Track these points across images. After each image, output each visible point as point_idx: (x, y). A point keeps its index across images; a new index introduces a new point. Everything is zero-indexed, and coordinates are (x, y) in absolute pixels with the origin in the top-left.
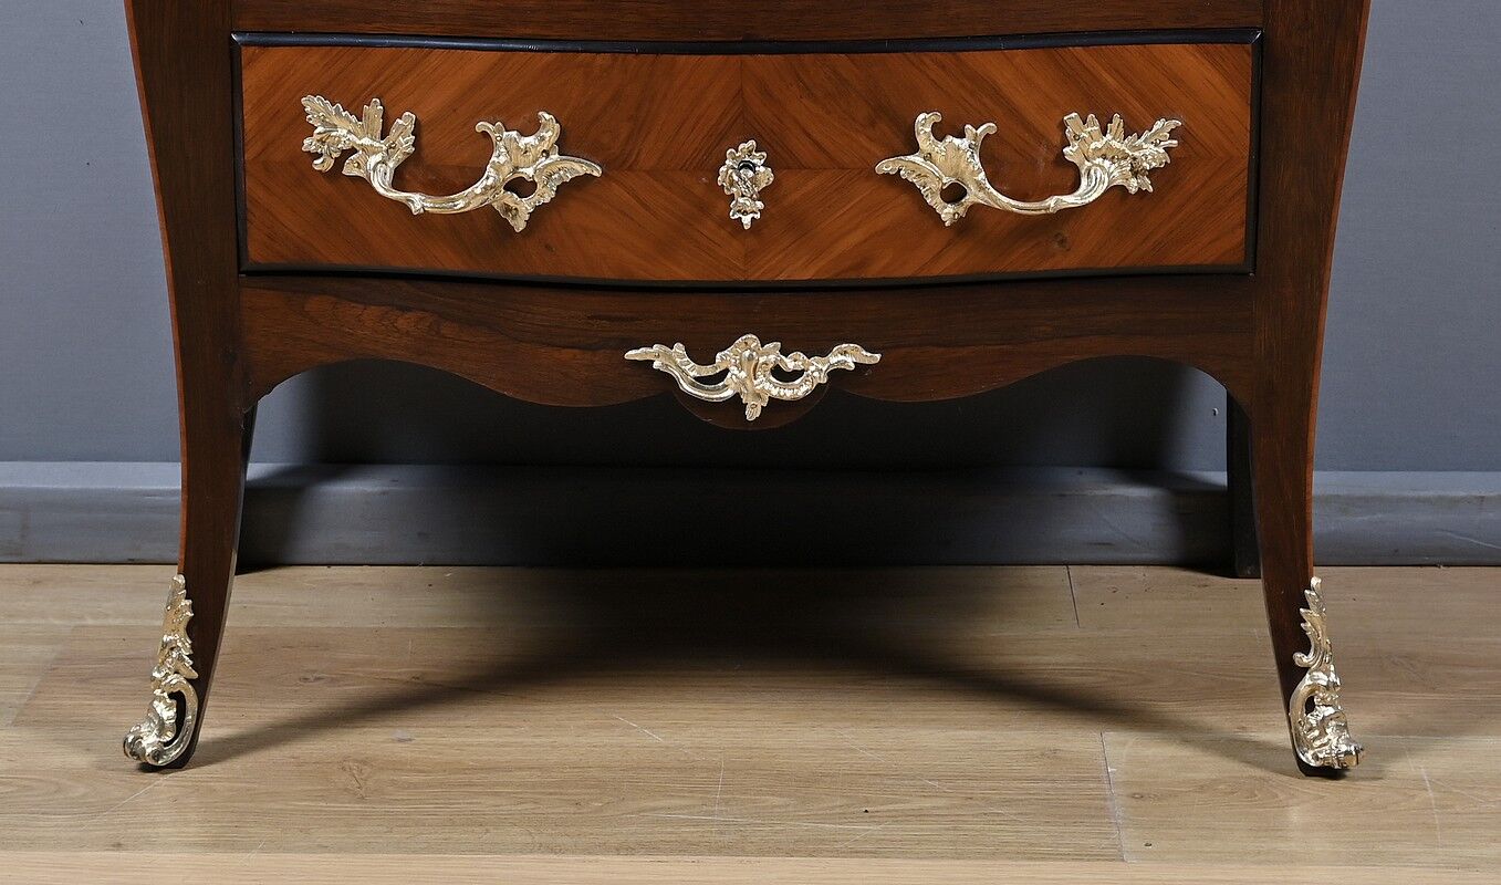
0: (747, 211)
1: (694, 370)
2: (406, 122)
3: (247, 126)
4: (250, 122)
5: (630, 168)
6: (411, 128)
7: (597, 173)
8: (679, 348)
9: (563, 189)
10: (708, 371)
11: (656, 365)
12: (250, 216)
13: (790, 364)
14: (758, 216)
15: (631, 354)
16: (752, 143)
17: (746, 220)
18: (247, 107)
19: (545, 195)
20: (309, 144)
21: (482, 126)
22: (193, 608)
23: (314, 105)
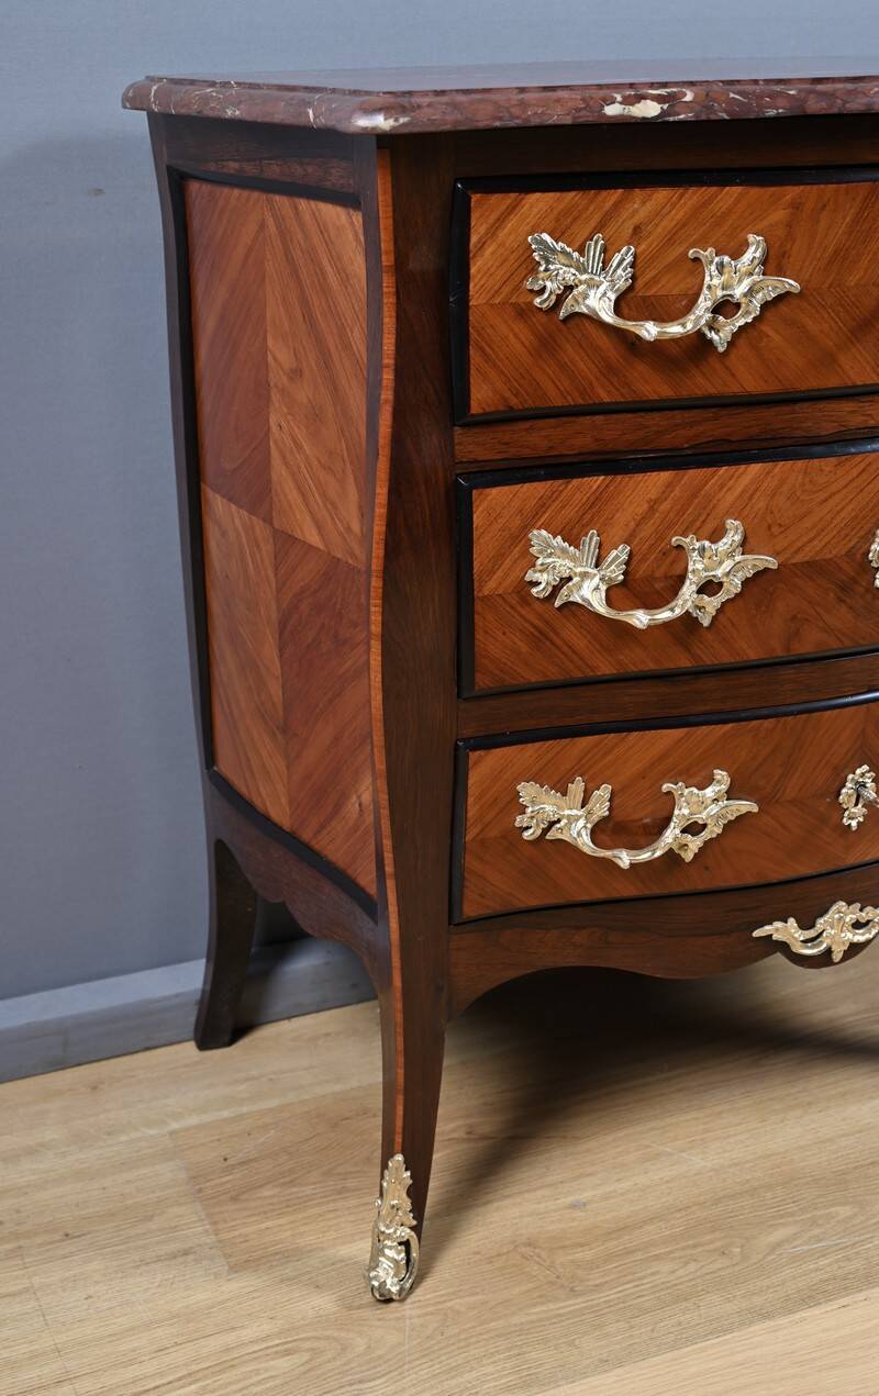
0: (854, 817)
1: (801, 935)
2: (604, 792)
3: (470, 814)
4: (472, 810)
5: (777, 802)
6: (608, 796)
7: (755, 809)
8: (792, 921)
9: (728, 826)
10: (811, 933)
11: (774, 938)
12: (467, 883)
13: (864, 916)
14: (861, 820)
15: (756, 934)
16: (866, 768)
17: (854, 824)
18: (471, 800)
19: (714, 830)
20: (520, 821)
21: (666, 787)
22: (412, 1177)
23: (527, 791)
